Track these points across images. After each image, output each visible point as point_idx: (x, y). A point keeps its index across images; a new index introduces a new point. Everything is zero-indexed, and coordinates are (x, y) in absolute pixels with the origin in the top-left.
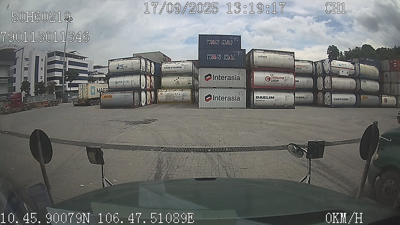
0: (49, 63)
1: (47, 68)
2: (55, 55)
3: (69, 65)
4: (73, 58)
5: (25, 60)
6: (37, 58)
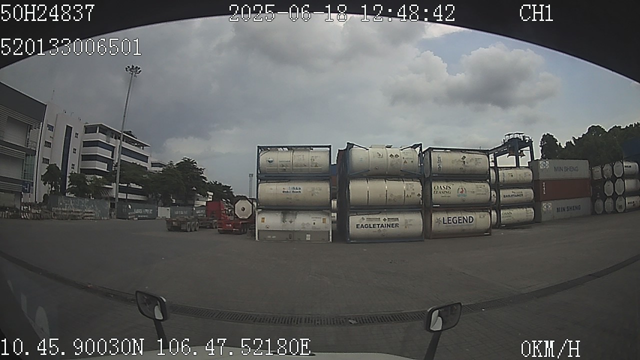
0: (87, 144)
2: (98, 132)
3: (120, 154)
5: (48, 128)
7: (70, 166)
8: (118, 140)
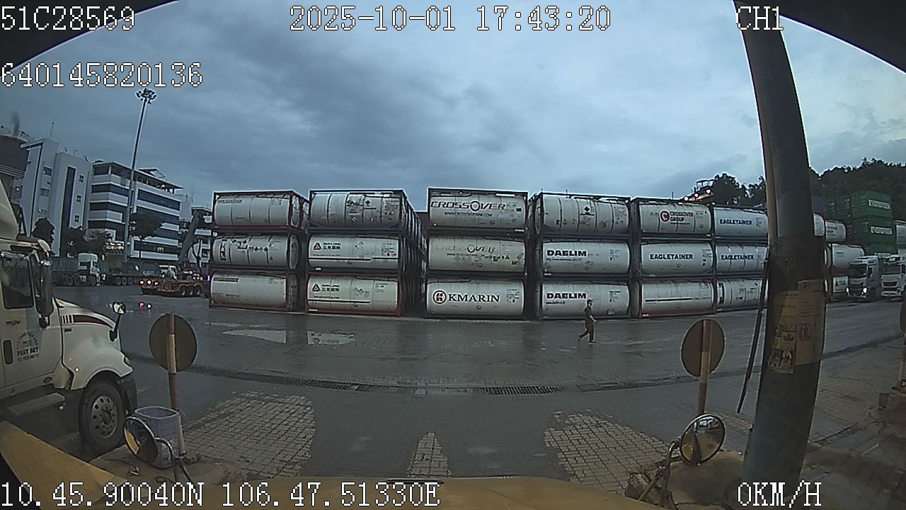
0: (96, 189)
1: (92, 200)
2: (110, 173)
4: (149, 184)
5: (45, 172)
6: (71, 172)
7: (72, 219)
8: (138, 182)
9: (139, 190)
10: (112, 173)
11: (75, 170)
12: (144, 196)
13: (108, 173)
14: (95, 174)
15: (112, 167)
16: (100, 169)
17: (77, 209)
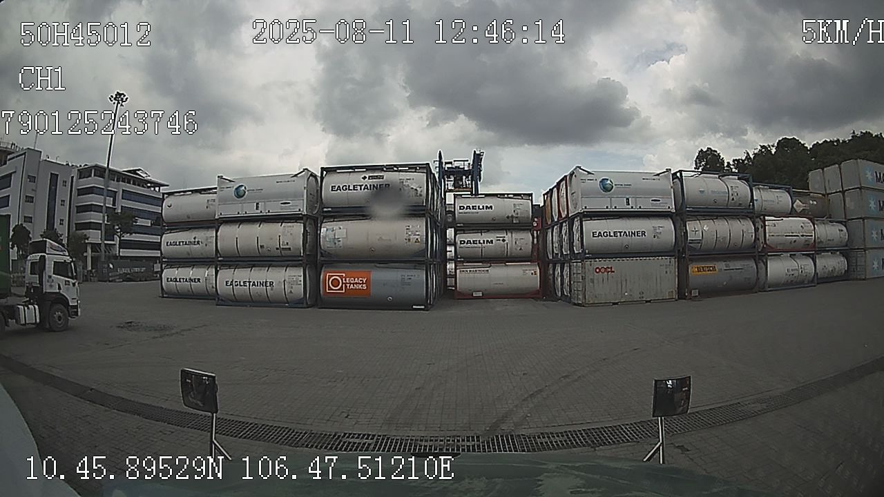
0: (82, 192)
1: (78, 203)
2: (93, 176)
3: (123, 200)
4: (134, 184)
5: (28, 180)
6: (54, 177)
7: (57, 222)
8: (121, 183)
9: (123, 190)
10: (95, 175)
11: (58, 175)
12: (127, 195)
13: (90, 176)
14: (80, 178)
15: (95, 170)
16: (84, 173)
17: (62, 213)
